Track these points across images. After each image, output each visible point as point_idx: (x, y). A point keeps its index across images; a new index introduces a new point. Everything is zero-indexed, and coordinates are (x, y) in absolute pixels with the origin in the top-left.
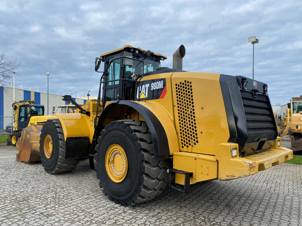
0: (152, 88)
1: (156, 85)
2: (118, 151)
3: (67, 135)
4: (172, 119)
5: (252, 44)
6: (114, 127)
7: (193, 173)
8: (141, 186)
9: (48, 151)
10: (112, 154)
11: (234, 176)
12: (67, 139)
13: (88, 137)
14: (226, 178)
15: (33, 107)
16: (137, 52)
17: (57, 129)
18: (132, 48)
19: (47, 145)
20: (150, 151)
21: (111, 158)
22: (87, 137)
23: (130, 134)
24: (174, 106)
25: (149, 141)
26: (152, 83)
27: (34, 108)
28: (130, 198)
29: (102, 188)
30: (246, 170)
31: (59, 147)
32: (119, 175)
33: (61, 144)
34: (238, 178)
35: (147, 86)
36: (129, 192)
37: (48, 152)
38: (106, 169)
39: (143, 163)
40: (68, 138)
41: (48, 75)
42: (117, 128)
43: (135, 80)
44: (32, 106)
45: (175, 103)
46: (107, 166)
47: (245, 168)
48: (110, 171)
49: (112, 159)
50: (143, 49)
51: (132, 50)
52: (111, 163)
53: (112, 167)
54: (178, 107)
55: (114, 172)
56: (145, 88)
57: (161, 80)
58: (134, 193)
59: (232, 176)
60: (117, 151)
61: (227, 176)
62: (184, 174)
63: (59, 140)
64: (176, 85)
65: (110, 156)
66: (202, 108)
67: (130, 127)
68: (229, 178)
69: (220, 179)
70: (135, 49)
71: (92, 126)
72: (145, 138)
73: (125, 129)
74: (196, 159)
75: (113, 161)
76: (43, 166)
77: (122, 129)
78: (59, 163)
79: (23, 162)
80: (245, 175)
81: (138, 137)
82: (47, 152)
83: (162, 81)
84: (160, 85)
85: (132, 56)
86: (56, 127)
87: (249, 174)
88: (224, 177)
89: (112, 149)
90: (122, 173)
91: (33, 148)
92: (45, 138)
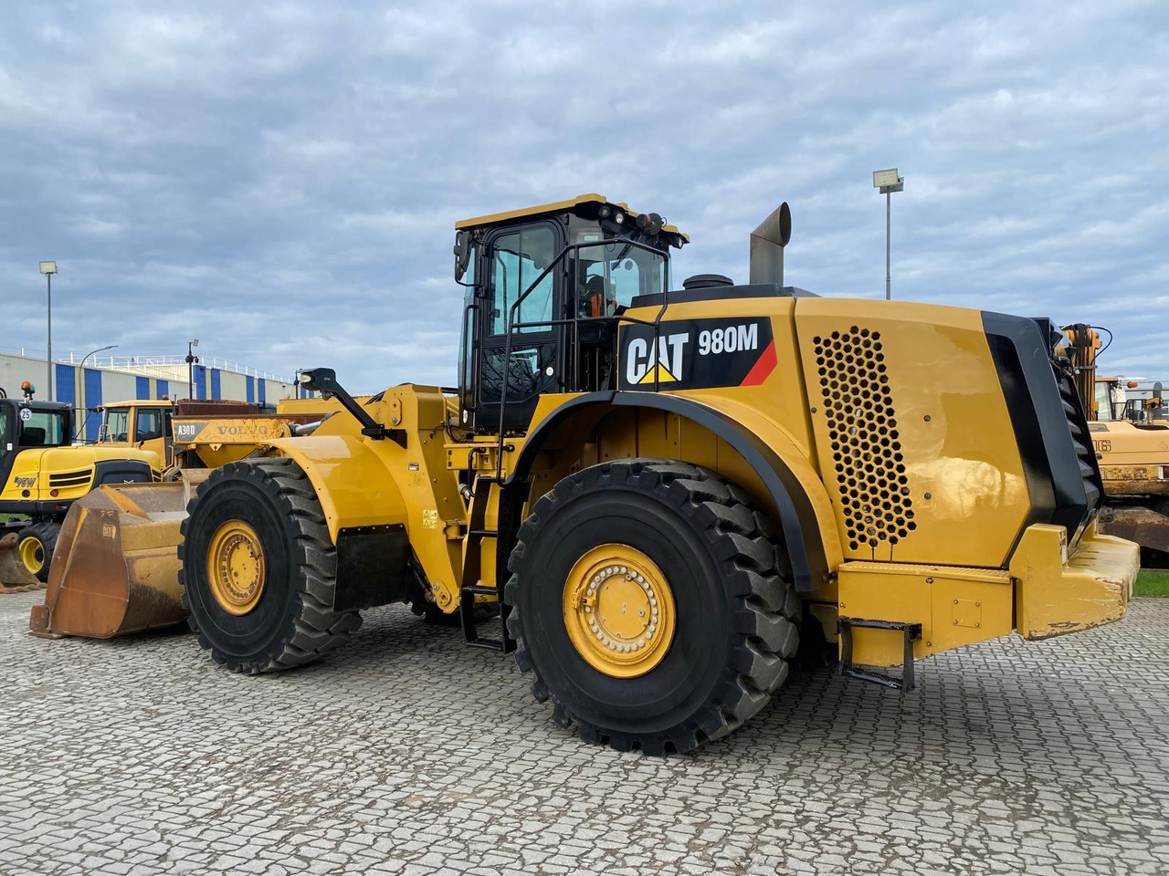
0: (704, 348)
1: (723, 340)
2: (619, 566)
3: (340, 521)
4: (807, 453)
5: (881, 192)
6: (602, 486)
7: (921, 625)
8: (735, 682)
9: (229, 585)
10: (592, 579)
11: (1075, 625)
12: (341, 533)
13: (403, 526)
14: (1049, 630)
15: (26, 410)
16: (620, 219)
17: (289, 497)
18: (607, 204)
19: (225, 564)
20: (761, 563)
21: (590, 592)
22: (399, 525)
23: (682, 508)
24: (809, 412)
25: (749, 529)
26: (706, 333)
27: (30, 413)
28: (691, 724)
29: (550, 705)
30: (1109, 603)
31: (302, 568)
32: (630, 652)
33: (310, 555)
34: (1088, 628)
35: (680, 340)
36: (684, 704)
37: (232, 590)
38: (570, 634)
39: (742, 604)
40: (341, 530)
41: (49, 277)
42: (619, 487)
43: (615, 314)
44: (21, 408)
45: (817, 400)
46: (571, 621)
47: (1108, 598)
48: (587, 641)
49: (594, 598)
50: (635, 209)
51: (605, 212)
52: (588, 609)
53: (593, 624)
54: (829, 414)
55: (605, 642)
56: (670, 349)
57: (747, 321)
58: (710, 708)
59: (1068, 623)
60: (616, 569)
61: (1052, 625)
62: (902, 629)
63: (301, 542)
64: (817, 340)
65: (584, 587)
66: (927, 419)
67: (678, 483)
68: (1058, 630)
69: (1030, 635)
70: (614, 209)
71: (418, 482)
72: (736, 521)
73: (656, 491)
74: (930, 580)
75: (597, 604)
76: (206, 645)
77: (645, 493)
78: (298, 629)
79: (76, 636)
80: (1109, 619)
81: (718, 515)
82: (228, 590)
83: (754, 327)
84: (746, 339)
85: (601, 234)
86: (280, 489)
87: (1120, 615)
88: (1043, 629)
89: (596, 562)
90: (641, 642)
91: (137, 579)
92: (211, 533)
